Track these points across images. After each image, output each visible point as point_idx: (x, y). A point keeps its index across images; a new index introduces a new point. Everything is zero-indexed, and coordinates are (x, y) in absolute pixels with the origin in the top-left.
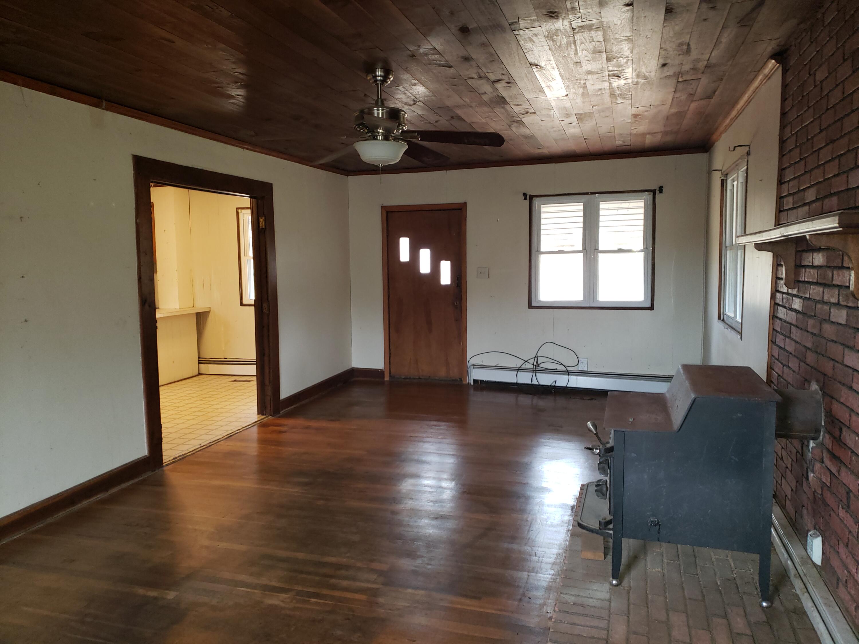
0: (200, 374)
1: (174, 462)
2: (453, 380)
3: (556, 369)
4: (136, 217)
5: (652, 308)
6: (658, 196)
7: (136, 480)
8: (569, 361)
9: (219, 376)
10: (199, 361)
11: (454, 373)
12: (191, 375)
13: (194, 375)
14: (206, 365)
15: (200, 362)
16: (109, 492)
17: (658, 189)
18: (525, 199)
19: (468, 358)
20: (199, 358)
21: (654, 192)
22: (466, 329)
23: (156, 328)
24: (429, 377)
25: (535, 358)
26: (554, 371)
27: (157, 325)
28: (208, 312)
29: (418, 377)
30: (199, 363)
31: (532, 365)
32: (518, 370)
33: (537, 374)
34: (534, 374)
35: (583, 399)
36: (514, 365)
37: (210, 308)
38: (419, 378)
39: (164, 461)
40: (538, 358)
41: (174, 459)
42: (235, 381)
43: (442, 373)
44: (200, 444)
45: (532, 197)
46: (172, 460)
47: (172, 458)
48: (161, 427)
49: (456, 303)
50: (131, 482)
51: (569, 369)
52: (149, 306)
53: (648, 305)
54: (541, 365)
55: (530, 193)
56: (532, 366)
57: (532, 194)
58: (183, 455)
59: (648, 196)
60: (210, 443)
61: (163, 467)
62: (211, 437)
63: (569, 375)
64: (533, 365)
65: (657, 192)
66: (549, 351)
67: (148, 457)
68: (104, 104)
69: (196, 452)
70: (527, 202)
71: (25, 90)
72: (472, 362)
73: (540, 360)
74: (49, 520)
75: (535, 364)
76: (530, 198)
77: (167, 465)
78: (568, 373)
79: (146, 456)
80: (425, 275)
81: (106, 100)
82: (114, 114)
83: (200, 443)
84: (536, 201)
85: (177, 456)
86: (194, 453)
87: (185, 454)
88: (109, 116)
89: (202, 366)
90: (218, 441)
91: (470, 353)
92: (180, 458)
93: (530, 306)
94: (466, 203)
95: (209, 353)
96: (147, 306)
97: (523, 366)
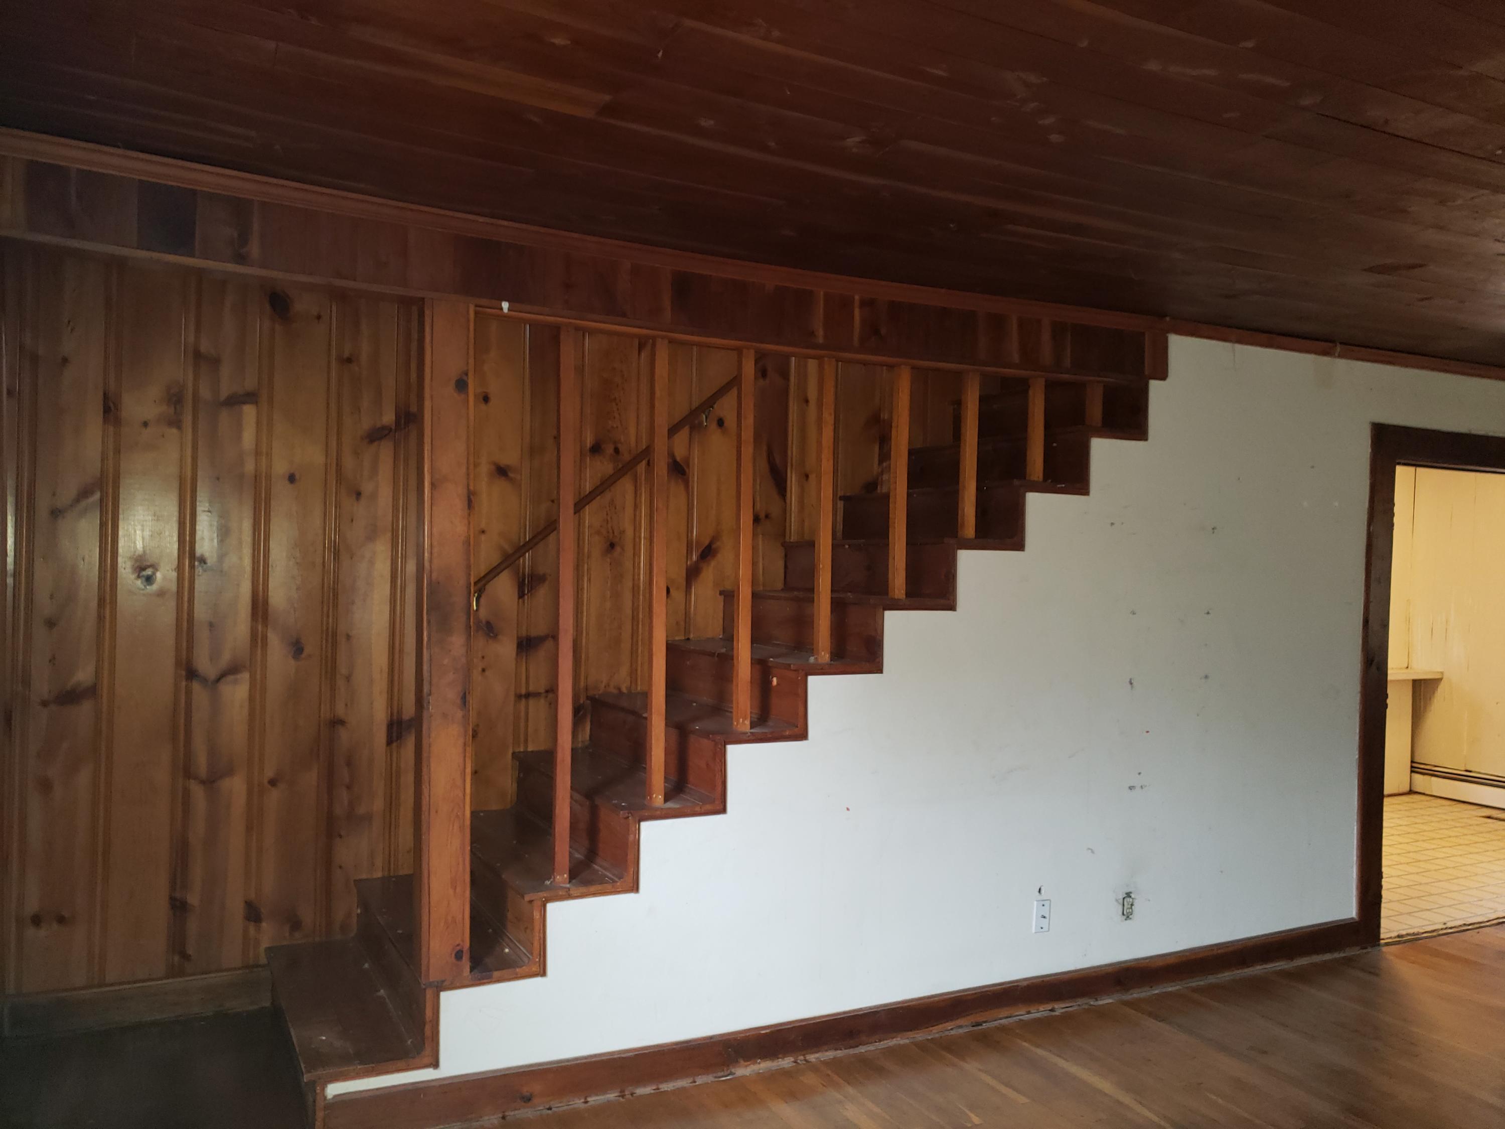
0: (1411, 792)
1: (1398, 943)
4: (1368, 523)
7: (1336, 955)
9: (1455, 803)
10: (1412, 767)
12: (1396, 791)
13: (1401, 790)
14: (1426, 777)
15: (1413, 770)
16: (1295, 961)
20: (1412, 762)
23: (1386, 706)
27: (1388, 701)
28: (1440, 680)
30: (1412, 772)
37: (1442, 673)
39: (1382, 936)
41: (1399, 936)
42: (1489, 817)
44: (1445, 924)
46: (1395, 937)
47: (1395, 934)
48: (1382, 877)
50: (1328, 957)
52: (1378, 669)
58: (1414, 934)
60: (1465, 925)
61: (1379, 945)
62: (1465, 915)
67: (1356, 922)
68: (1339, 348)
69: (1440, 935)
71: (1238, 347)
74: (1212, 979)
77: (1387, 944)
79: (1352, 918)
81: (1341, 343)
82: (1349, 361)
83: (1445, 921)
85: (1404, 933)
86: (1435, 937)
87: (1418, 934)
88: (1341, 365)
89: (1417, 777)
90: (1479, 926)
92: (1409, 937)
95: (1431, 755)
96: (1374, 668)
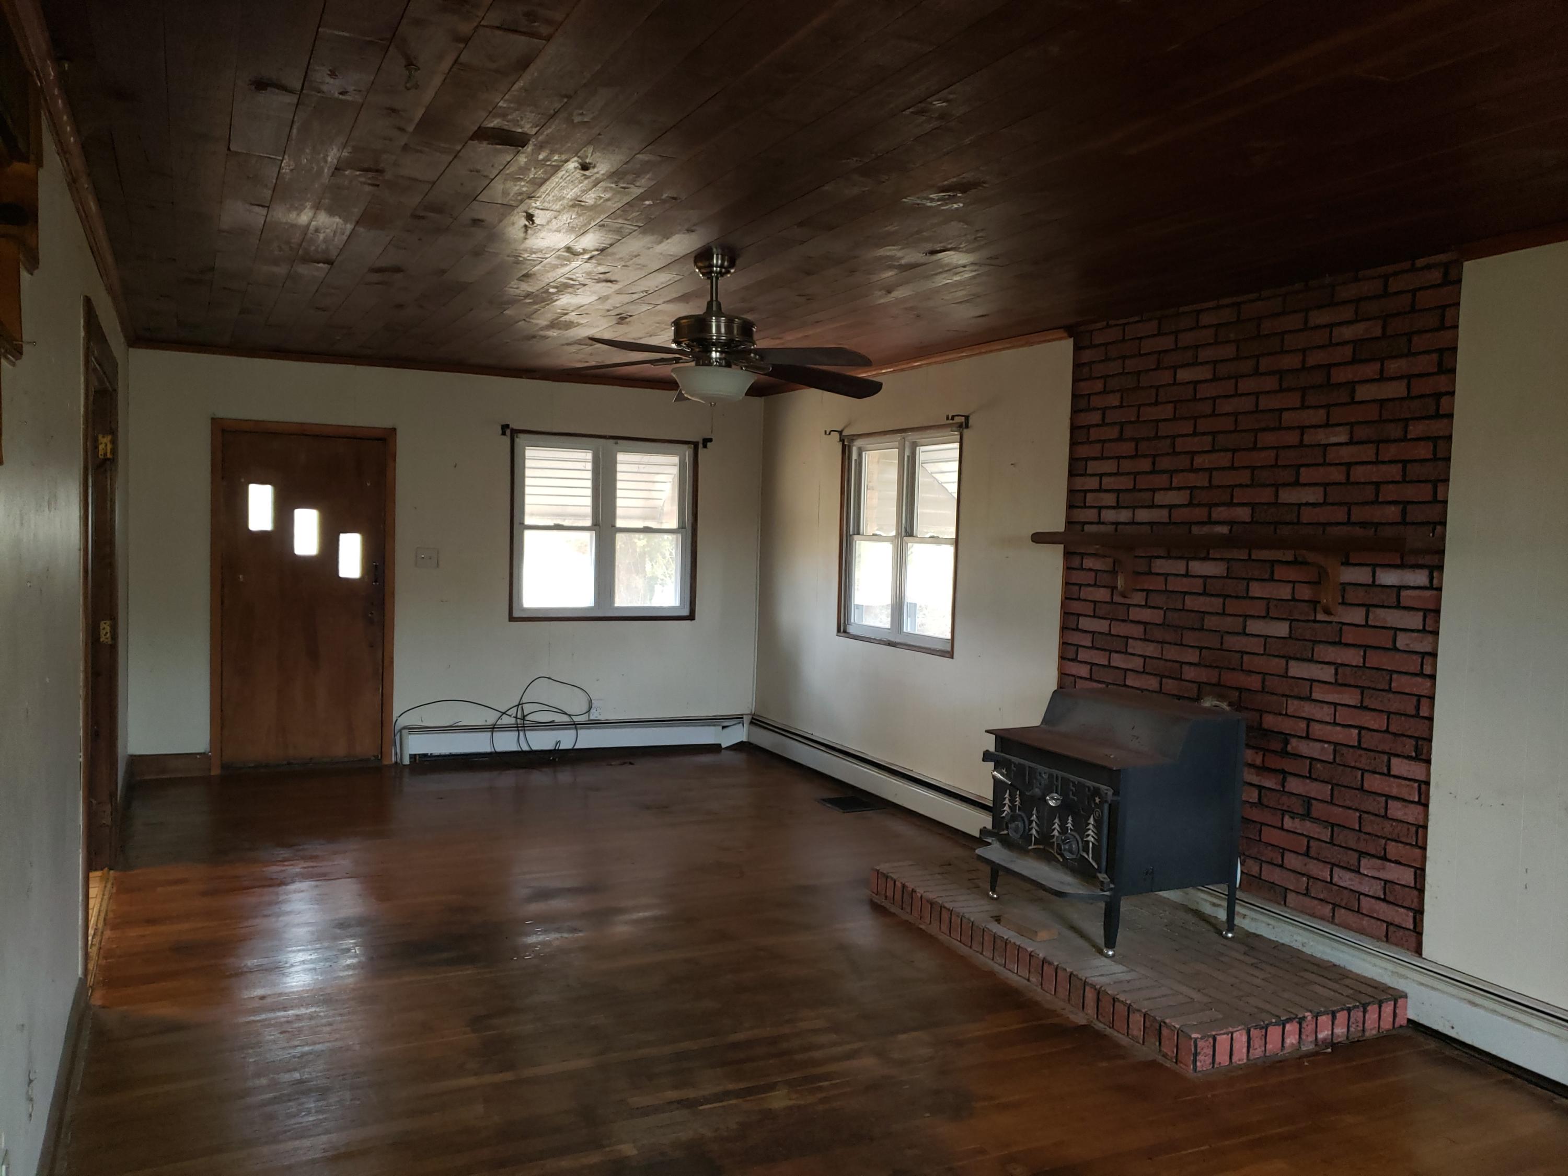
2: (361, 760)
3: (553, 722)
5: (691, 617)
6: (701, 451)
8: (576, 706)
11: (365, 747)
17: (701, 442)
18: (504, 433)
19: (396, 714)
21: (696, 445)
22: (392, 662)
24: (311, 759)
25: (518, 706)
26: (551, 726)
29: (285, 762)
31: (514, 719)
32: (493, 728)
33: (528, 733)
34: (521, 733)
35: (611, 765)
36: (480, 722)
38: (289, 764)
40: (524, 705)
43: (339, 750)
45: (515, 433)
49: (371, 613)
51: (576, 719)
53: (686, 612)
54: (528, 718)
55: (514, 426)
56: (513, 721)
57: (515, 428)
59: (688, 452)
63: (576, 729)
64: (516, 717)
65: (701, 446)
66: (543, 692)
70: (506, 440)
72: (403, 722)
73: (527, 709)
75: (519, 716)
76: (511, 433)
78: (575, 726)
80: (306, 561)
84: (521, 440)
91: (398, 706)
93: (512, 619)
94: (395, 429)
97: (499, 722)
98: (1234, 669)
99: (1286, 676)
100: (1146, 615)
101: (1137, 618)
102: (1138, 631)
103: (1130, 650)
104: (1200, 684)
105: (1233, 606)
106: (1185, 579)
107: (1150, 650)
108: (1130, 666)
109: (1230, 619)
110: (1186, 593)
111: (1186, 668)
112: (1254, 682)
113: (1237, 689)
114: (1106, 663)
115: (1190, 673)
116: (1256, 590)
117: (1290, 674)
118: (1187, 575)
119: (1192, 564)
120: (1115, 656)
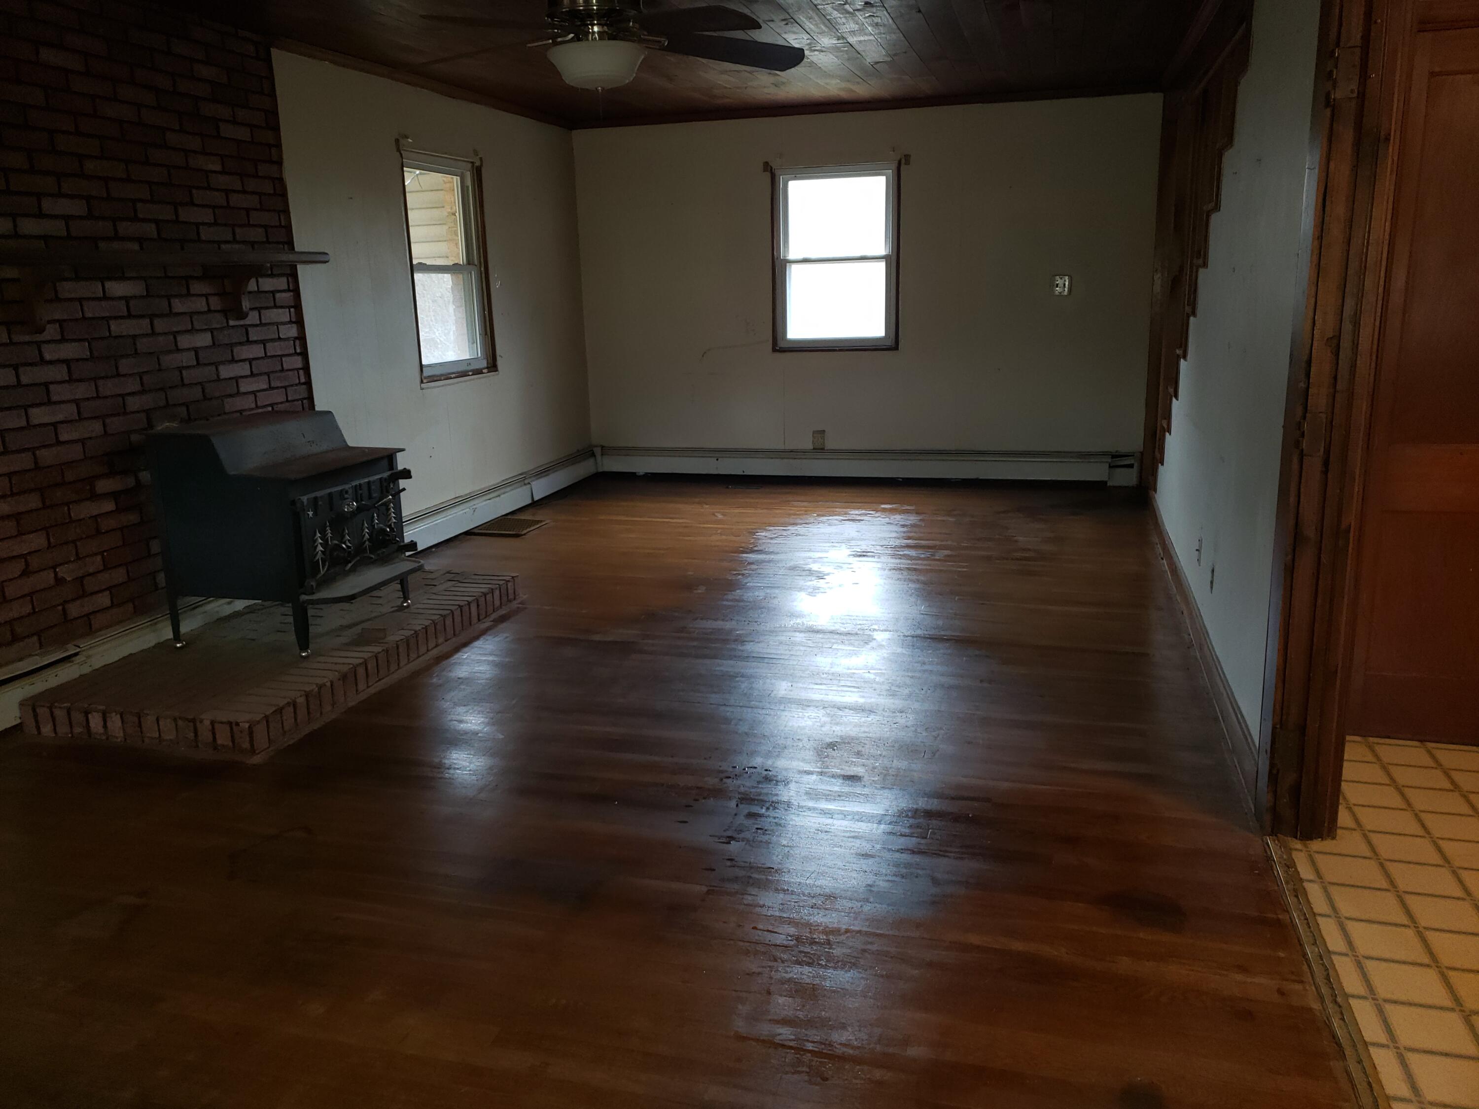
98: (176, 386)
99: (219, 379)
100: (69, 351)
101: (56, 357)
102: (60, 373)
103: (55, 398)
104: (147, 412)
105: (160, 325)
106: (103, 303)
107: (82, 391)
108: (60, 417)
109: (161, 338)
110: (111, 318)
111: (130, 400)
112: (196, 393)
113: (183, 404)
114: (24, 423)
115: (134, 403)
116: (178, 306)
117: (222, 377)
118: (105, 298)
119: (108, 284)
120: (33, 411)
